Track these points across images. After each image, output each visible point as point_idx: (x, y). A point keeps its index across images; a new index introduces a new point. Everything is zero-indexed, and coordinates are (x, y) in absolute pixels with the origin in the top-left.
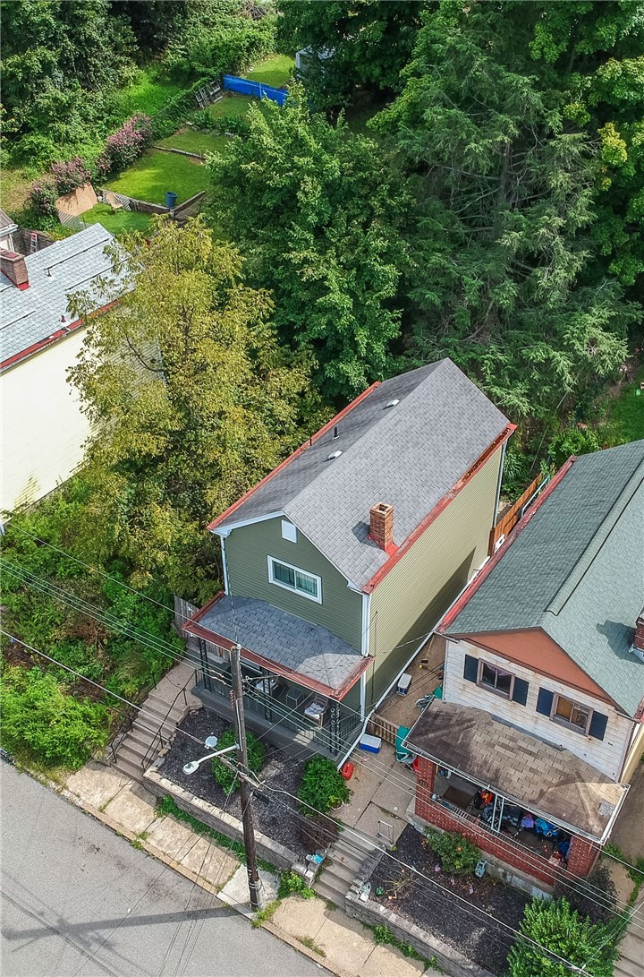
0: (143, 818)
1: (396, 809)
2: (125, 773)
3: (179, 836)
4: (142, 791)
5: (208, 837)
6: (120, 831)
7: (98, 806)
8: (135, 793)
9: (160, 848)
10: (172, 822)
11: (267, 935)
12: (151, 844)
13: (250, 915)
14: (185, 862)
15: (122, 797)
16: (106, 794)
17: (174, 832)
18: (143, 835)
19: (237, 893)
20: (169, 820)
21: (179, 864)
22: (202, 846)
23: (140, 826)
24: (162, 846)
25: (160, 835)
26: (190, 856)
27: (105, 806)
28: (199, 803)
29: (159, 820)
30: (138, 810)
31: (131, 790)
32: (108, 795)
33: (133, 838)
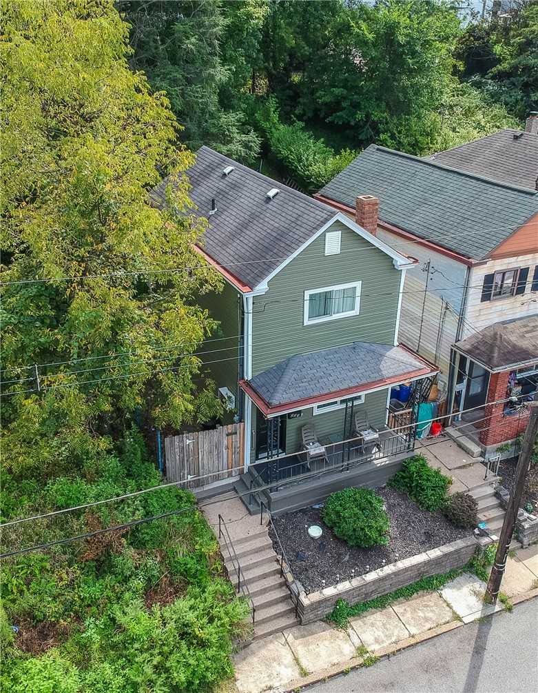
0: (340, 642)
1: (464, 461)
2: (270, 634)
3: (379, 624)
4: (304, 629)
5: (395, 602)
6: (344, 668)
7: (297, 675)
8: (303, 636)
9: (385, 645)
10: (359, 622)
11: (523, 606)
12: (376, 649)
13: (497, 608)
14: (413, 630)
15: (301, 651)
16: (286, 662)
17: (372, 625)
18: (361, 650)
19: (470, 608)
20: (356, 624)
21: (413, 636)
22: (402, 611)
23: (348, 650)
24: (383, 641)
25: (368, 637)
26: (409, 624)
27: (302, 669)
28: (371, 576)
29: (350, 631)
30: (327, 643)
31: (296, 638)
32: (288, 659)
33: (361, 661)
